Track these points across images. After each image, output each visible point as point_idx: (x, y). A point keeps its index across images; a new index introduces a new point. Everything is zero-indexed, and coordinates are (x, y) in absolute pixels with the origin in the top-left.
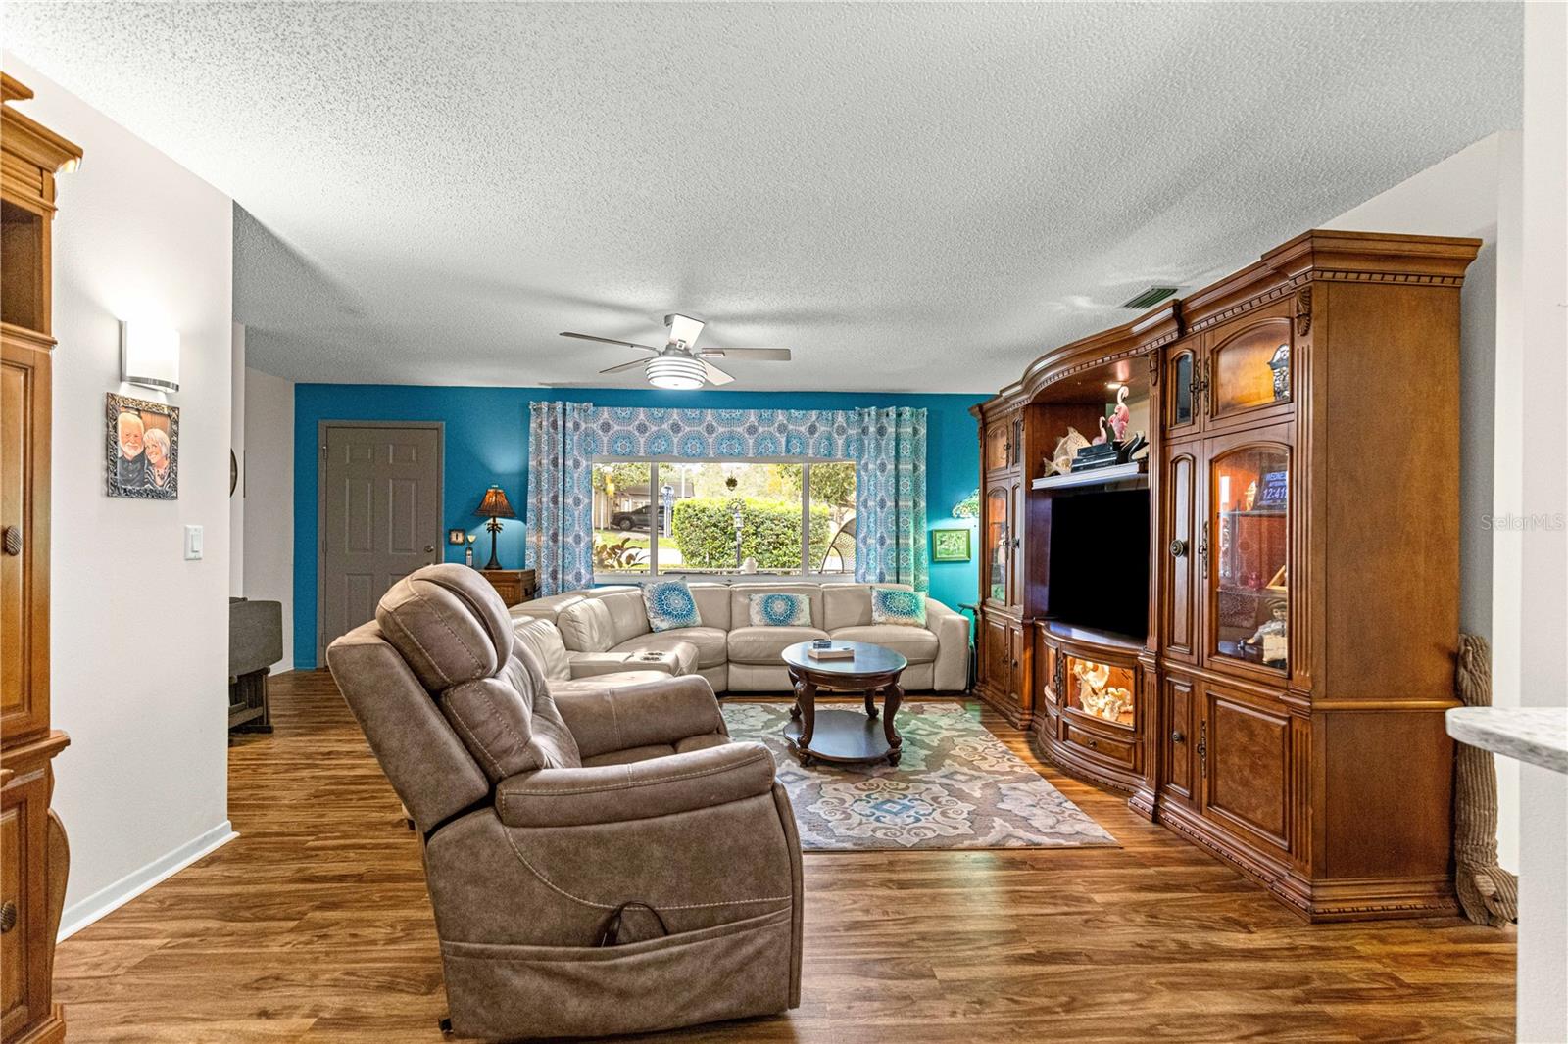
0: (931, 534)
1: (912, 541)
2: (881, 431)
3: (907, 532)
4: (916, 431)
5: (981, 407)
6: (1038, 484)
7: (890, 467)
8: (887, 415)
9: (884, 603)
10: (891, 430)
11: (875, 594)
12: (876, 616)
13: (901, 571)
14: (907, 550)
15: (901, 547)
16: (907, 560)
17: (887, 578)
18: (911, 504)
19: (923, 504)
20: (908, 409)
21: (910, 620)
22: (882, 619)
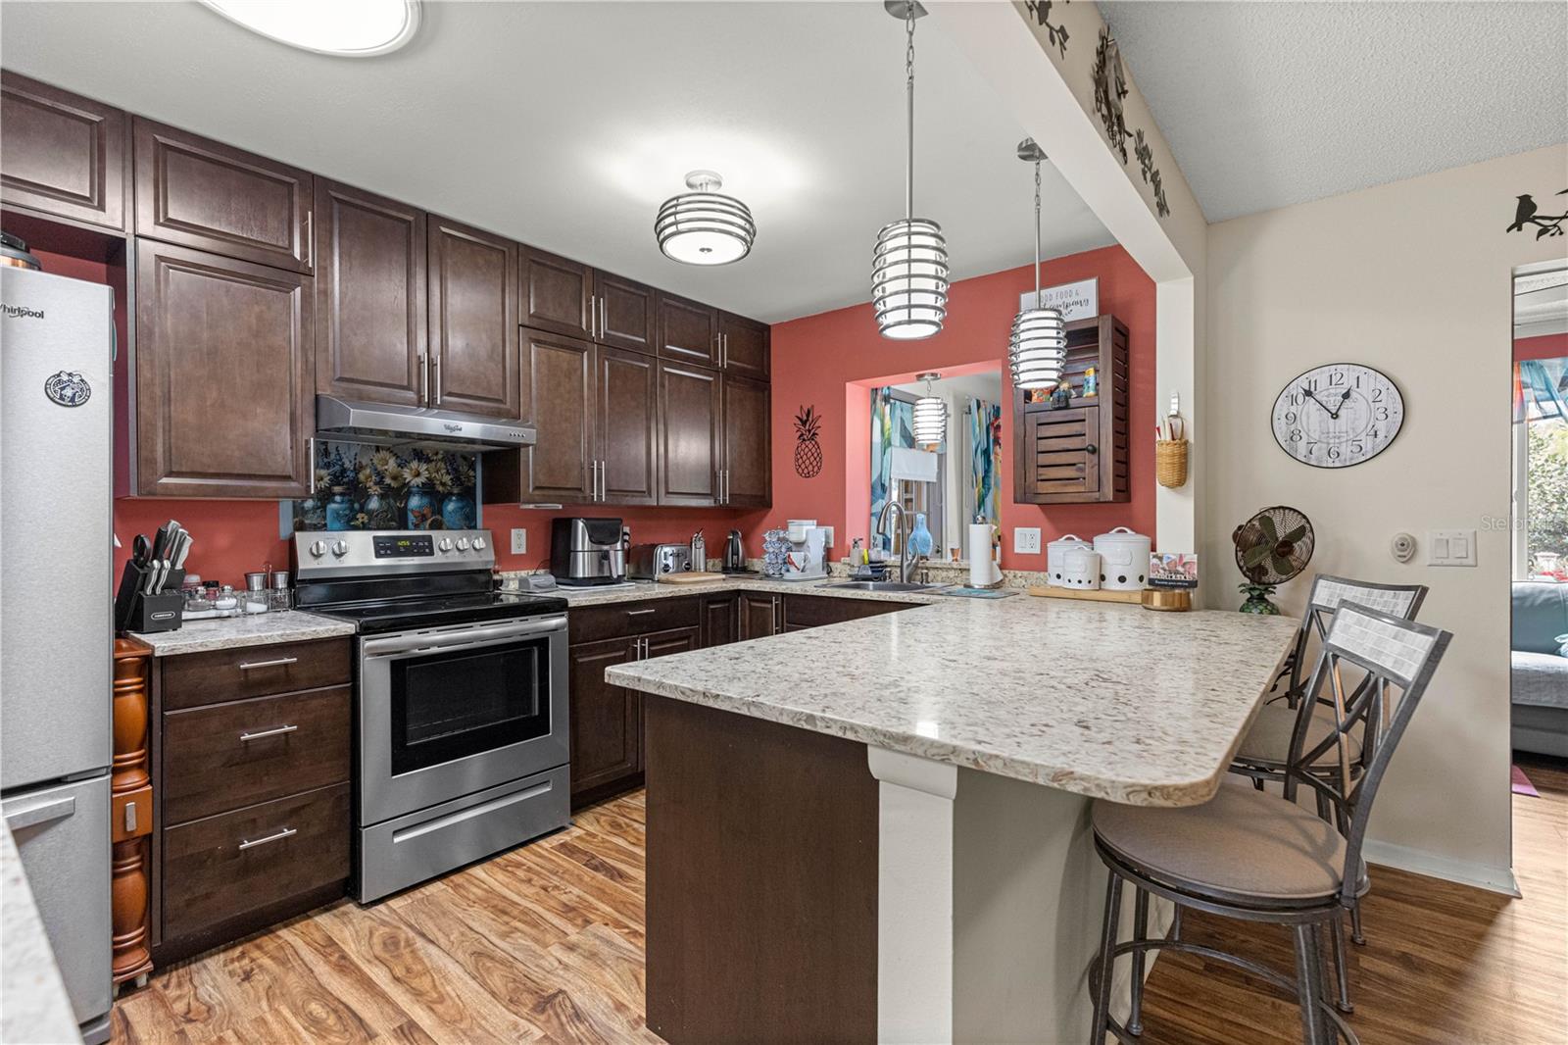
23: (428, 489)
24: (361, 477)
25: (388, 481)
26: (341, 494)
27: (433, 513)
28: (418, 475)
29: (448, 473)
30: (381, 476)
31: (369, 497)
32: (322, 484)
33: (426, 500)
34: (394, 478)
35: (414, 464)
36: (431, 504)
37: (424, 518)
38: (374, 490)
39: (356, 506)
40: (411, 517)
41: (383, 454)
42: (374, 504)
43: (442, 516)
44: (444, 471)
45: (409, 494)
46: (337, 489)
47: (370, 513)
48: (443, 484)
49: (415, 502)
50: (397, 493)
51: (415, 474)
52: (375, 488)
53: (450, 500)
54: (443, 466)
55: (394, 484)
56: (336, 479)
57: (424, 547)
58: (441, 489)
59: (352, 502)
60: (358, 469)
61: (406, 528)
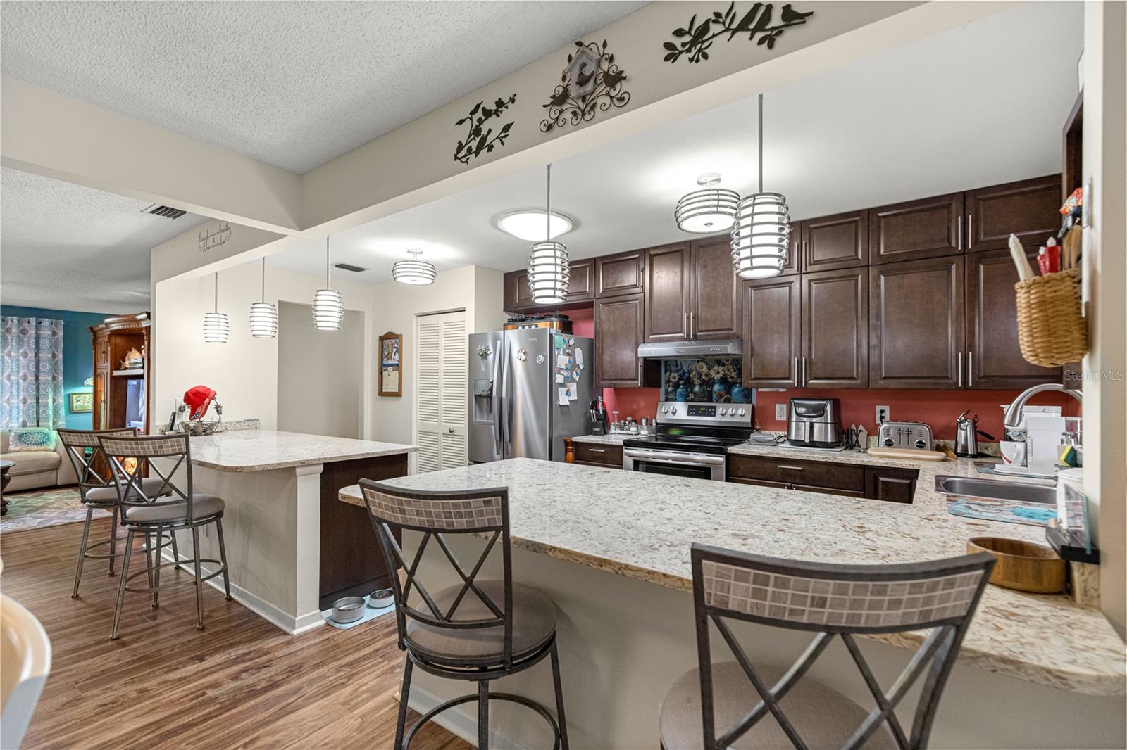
0: (69, 397)
1: (50, 401)
2: (24, 332)
3: (46, 396)
4: (54, 333)
5: (92, 329)
6: (116, 373)
7: (32, 355)
8: (29, 322)
9: (20, 440)
10: (32, 332)
11: (12, 434)
12: (12, 448)
13: (40, 420)
14: (46, 406)
15: (41, 404)
16: (46, 412)
17: (28, 424)
18: (50, 378)
19: (61, 378)
20: (47, 320)
21: (42, 448)
22: (18, 448)
23: (723, 381)
24: (691, 376)
25: (703, 377)
26: (683, 385)
27: (726, 394)
28: (718, 373)
29: (735, 371)
30: (700, 374)
31: (694, 385)
32: (675, 380)
33: (722, 387)
34: (706, 376)
35: (716, 368)
36: (725, 389)
37: (721, 396)
38: (697, 382)
39: (689, 390)
40: (714, 396)
41: (701, 363)
42: (697, 389)
43: (731, 395)
44: (732, 370)
45: (714, 383)
46: (681, 382)
47: (695, 393)
48: (732, 377)
49: (716, 387)
50: (708, 383)
51: (717, 373)
52: (698, 381)
53: (736, 387)
54: (731, 367)
55: (706, 379)
56: (681, 379)
57: (711, 412)
58: (730, 380)
59: (687, 388)
60: (690, 372)
61: (712, 402)
